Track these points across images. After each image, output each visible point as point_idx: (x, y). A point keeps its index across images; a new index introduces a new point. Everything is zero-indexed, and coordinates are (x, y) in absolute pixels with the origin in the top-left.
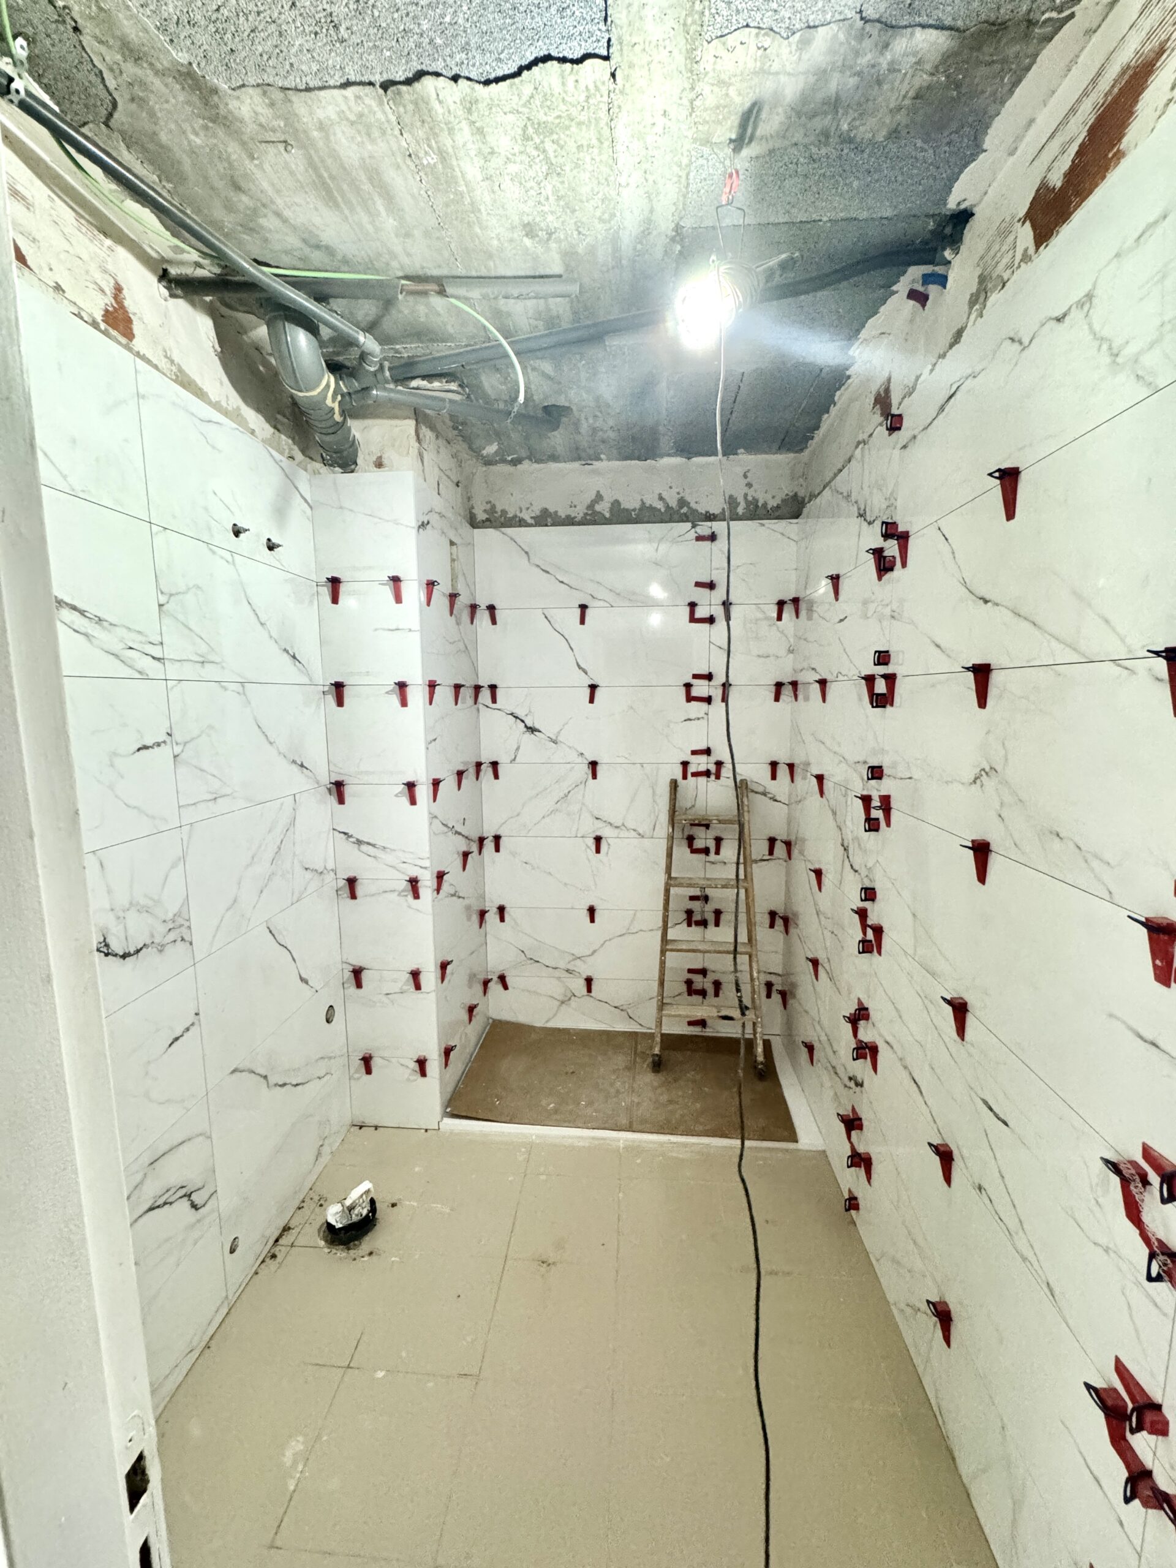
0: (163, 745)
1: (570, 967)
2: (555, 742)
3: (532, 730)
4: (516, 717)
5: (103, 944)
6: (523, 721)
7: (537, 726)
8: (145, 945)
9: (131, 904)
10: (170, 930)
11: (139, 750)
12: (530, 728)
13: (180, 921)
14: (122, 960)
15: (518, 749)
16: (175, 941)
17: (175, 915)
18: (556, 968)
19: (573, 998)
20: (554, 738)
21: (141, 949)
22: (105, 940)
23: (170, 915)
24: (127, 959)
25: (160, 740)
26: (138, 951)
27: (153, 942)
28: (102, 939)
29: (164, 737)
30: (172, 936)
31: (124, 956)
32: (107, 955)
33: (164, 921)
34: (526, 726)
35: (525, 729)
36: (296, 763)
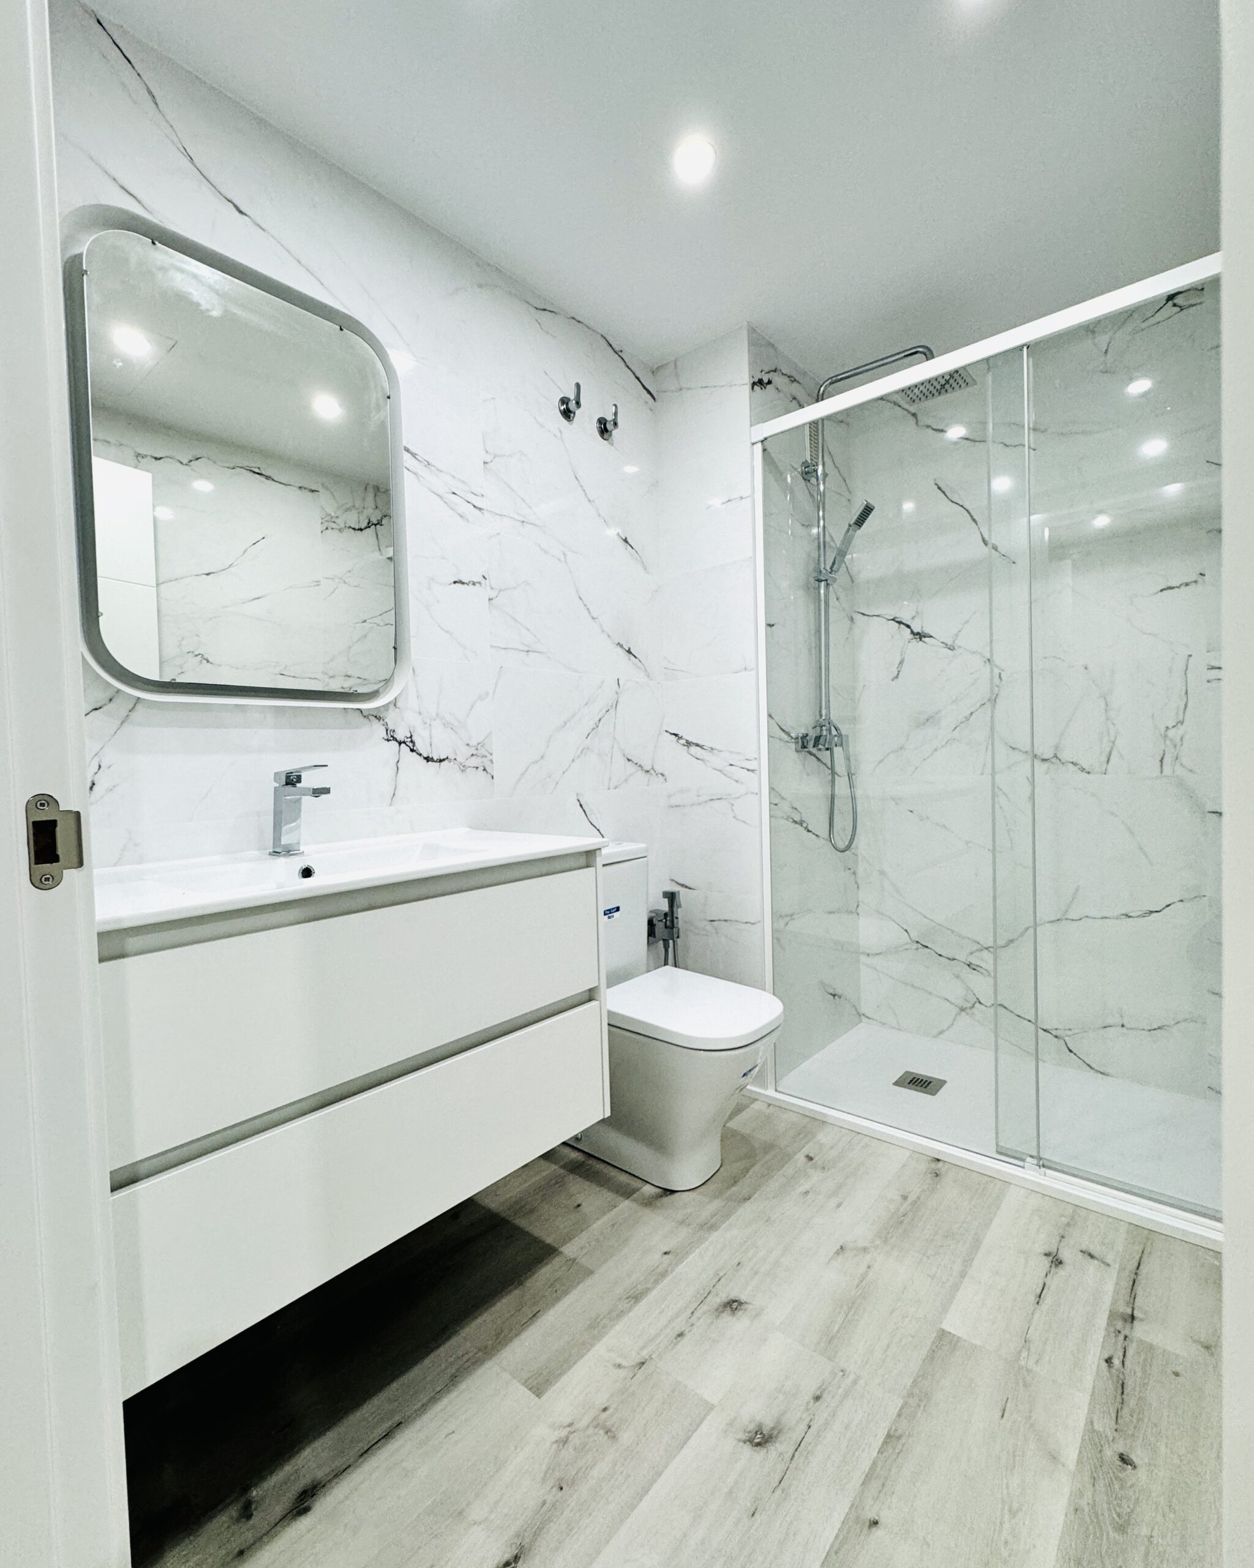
0: (478, 585)
1: (974, 961)
2: (951, 648)
3: (920, 636)
4: (900, 623)
5: (409, 740)
6: (908, 626)
7: (927, 630)
8: (447, 758)
9: (437, 715)
10: (473, 755)
11: (455, 582)
12: (918, 634)
13: (482, 751)
14: (425, 761)
15: (901, 662)
16: (477, 768)
17: (479, 744)
18: (954, 959)
19: (977, 1005)
20: (950, 642)
21: (444, 760)
22: (411, 737)
23: (474, 742)
24: (430, 763)
25: (476, 580)
26: (441, 761)
27: (455, 759)
28: (409, 736)
29: (480, 579)
30: (474, 762)
31: (428, 759)
32: (412, 750)
33: (468, 745)
34: (912, 632)
35: (911, 636)
36: (622, 646)
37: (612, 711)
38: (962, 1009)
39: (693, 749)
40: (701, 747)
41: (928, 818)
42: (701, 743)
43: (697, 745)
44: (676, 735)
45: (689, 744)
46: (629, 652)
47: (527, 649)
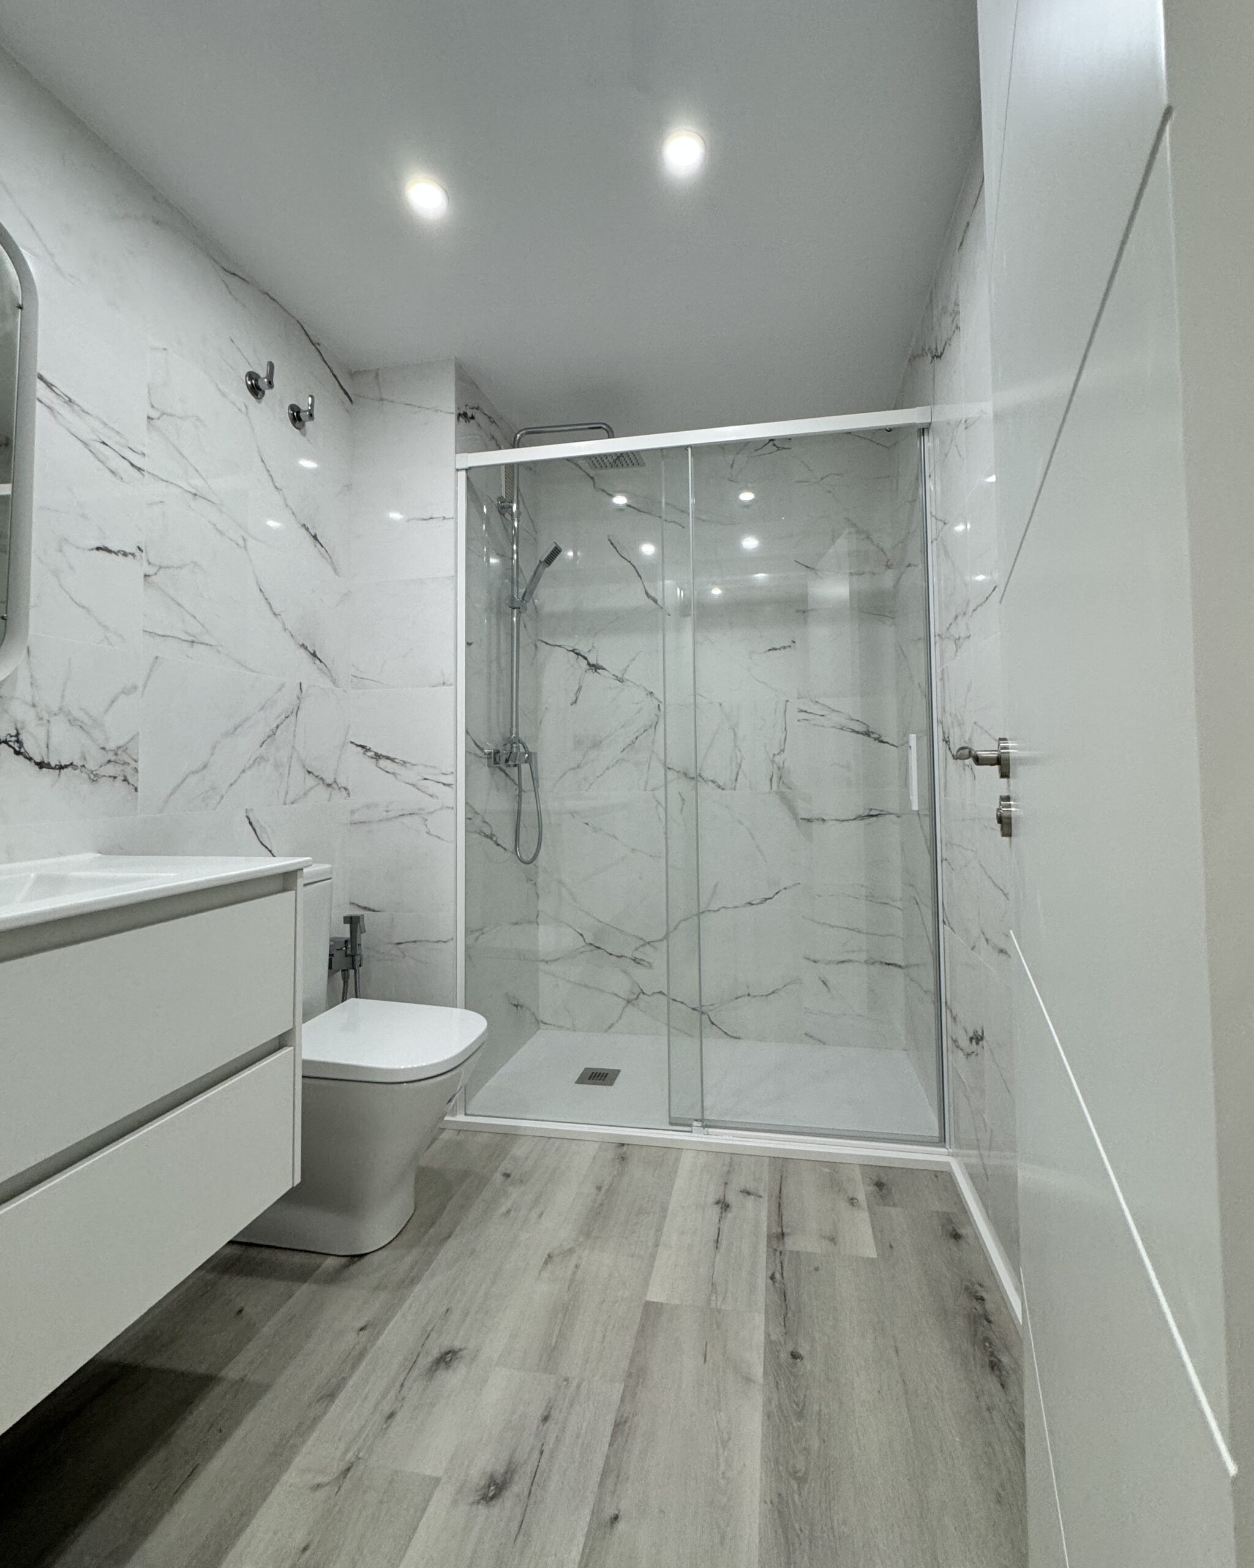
0: (130, 556)
1: (638, 955)
2: (621, 680)
3: (595, 667)
4: (578, 654)
5: (14, 739)
6: (585, 658)
7: (601, 663)
8: (71, 764)
9: (60, 709)
10: (109, 761)
11: (98, 549)
12: (593, 665)
13: (125, 757)
14: (37, 767)
15: (579, 689)
16: (115, 778)
17: (119, 748)
18: (621, 956)
19: (641, 996)
20: (620, 676)
21: (66, 766)
22: (17, 735)
23: (112, 745)
24: (44, 769)
25: (128, 550)
26: (61, 767)
27: (84, 766)
28: (14, 733)
29: (134, 550)
30: (110, 770)
31: (41, 765)
32: (17, 753)
33: (103, 748)
34: (589, 664)
35: (588, 667)
36: (306, 648)
37: (292, 718)
38: (629, 1002)
39: (383, 763)
40: (393, 760)
41: (600, 829)
42: (391, 755)
43: (388, 758)
44: (363, 747)
45: (378, 757)
46: (314, 655)
47: (190, 639)
